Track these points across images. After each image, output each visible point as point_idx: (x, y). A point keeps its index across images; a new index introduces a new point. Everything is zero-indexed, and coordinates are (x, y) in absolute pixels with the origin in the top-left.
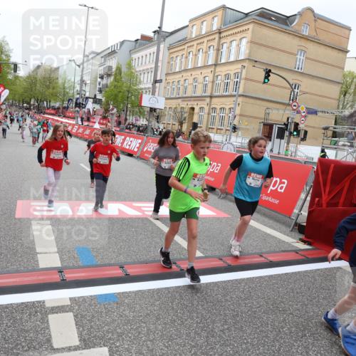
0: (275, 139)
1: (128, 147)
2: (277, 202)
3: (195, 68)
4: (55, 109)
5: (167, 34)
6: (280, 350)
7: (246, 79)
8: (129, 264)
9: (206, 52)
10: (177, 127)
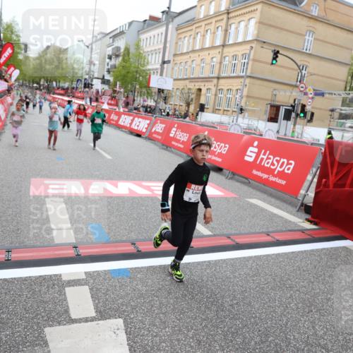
0: (282, 121)
1: (136, 128)
2: (283, 182)
3: (202, 49)
4: (64, 89)
5: (175, 15)
6: (287, 324)
7: (254, 60)
8: (140, 241)
9: (214, 33)
10: (184, 108)
